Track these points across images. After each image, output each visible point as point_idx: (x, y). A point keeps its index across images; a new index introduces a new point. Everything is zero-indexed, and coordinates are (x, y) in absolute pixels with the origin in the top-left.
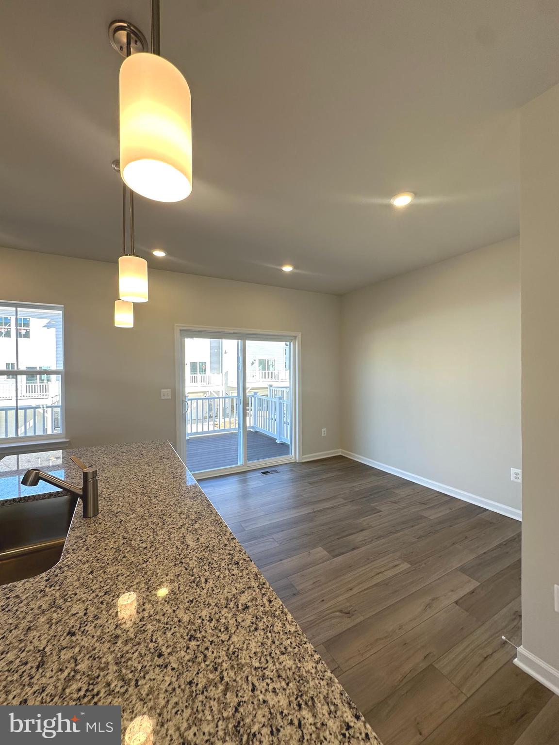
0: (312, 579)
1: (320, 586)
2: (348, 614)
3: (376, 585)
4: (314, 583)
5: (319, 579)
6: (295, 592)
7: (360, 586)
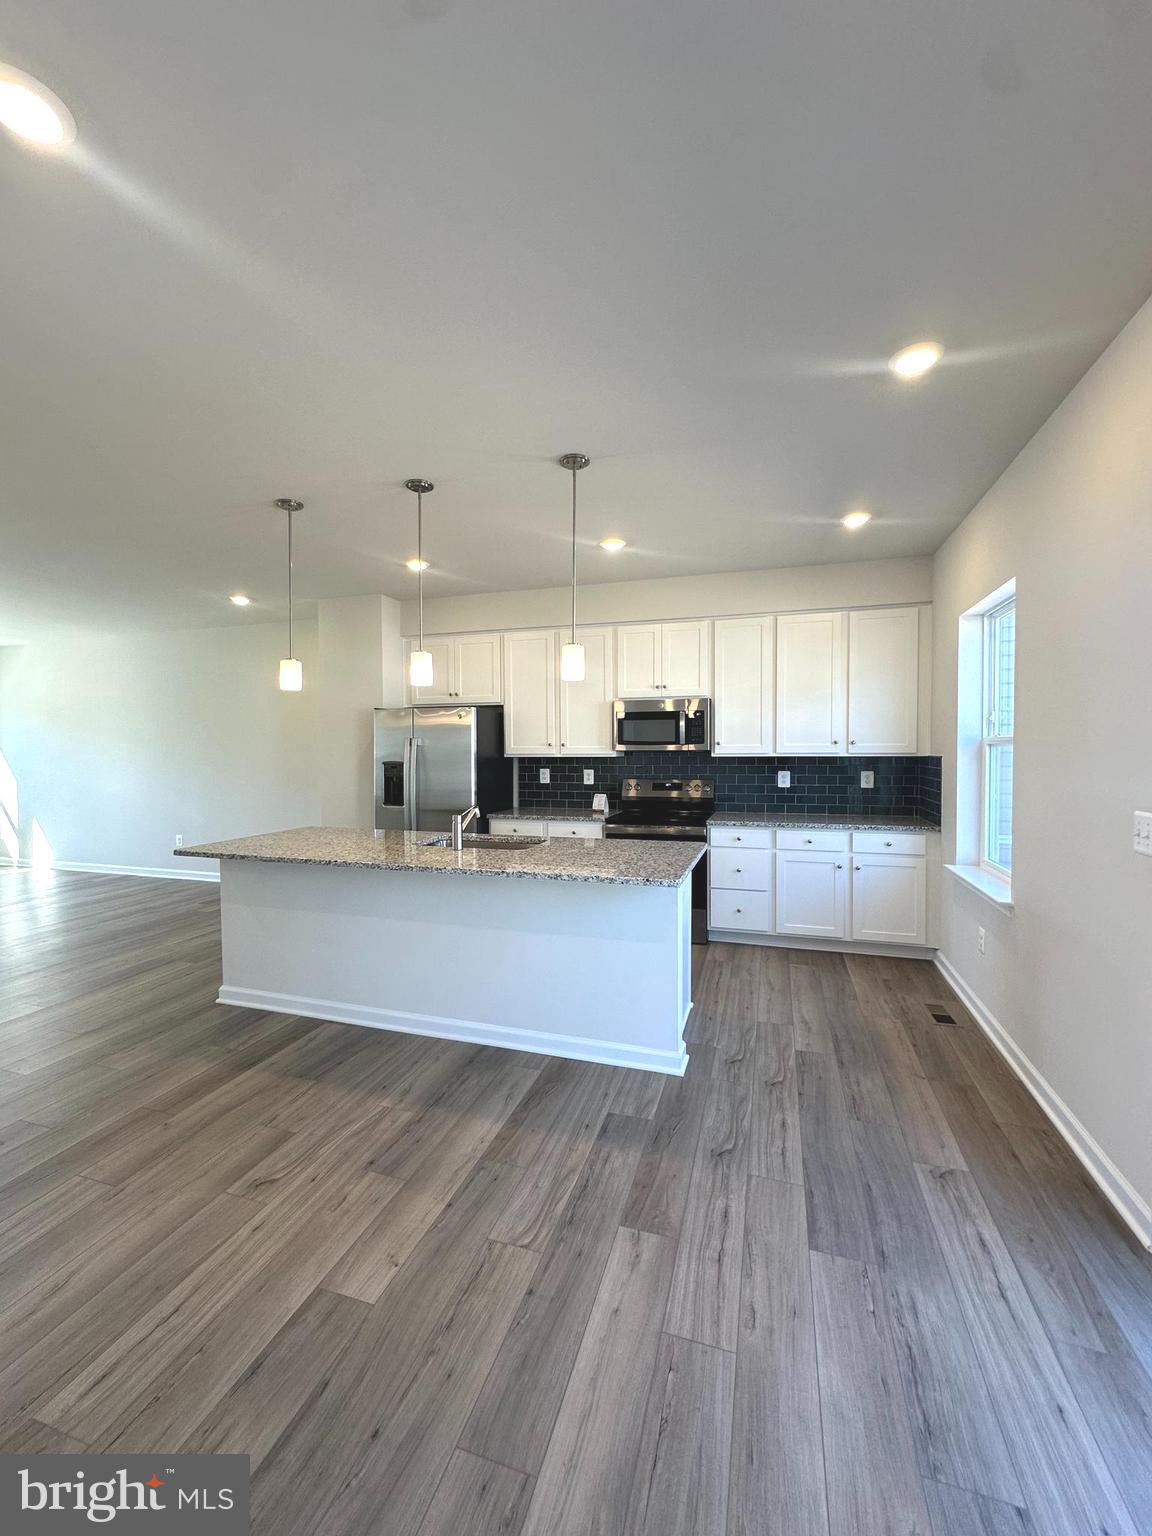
0: (353, 1205)
1: (329, 1200)
2: (258, 1185)
3: (189, 1272)
4: (344, 1199)
5: (337, 1212)
6: (373, 1167)
7: (233, 1248)
